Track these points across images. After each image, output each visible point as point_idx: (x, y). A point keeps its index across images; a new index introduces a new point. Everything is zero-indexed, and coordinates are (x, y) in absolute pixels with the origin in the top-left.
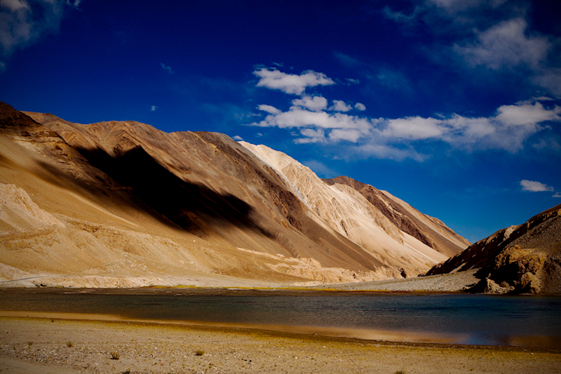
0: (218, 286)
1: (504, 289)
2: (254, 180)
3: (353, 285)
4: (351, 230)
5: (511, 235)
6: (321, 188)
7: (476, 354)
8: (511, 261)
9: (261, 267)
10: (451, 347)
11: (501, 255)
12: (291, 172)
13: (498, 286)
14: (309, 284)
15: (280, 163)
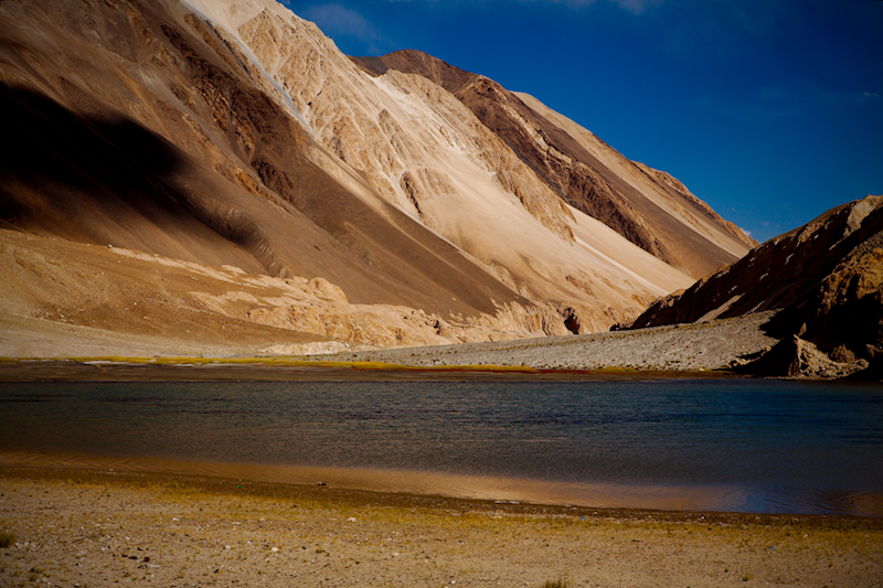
0: (55, 355)
1: (840, 365)
2: (159, 56)
3: (435, 352)
4: (431, 201)
5: (865, 222)
6: (349, 81)
7: (759, 537)
8: (861, 292)
9: (179, 303)
10: (693, 518)
11: (837, 275)
12: (264, 33)
13: (823, 357)
14: (312, 349)
15: (233, 10)
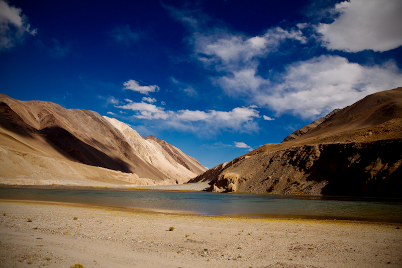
1: (221, 190)
2: (109, 135)
3: (154, 187)
4: (154, 161)
5: (225, 166)
6: (141, 140)
8: (224, 178)
9: (110, 177)
11: (220, 175)
12: (127, 132)
13: (218, 188)
14: (133, 186)
15: (122, 128)
